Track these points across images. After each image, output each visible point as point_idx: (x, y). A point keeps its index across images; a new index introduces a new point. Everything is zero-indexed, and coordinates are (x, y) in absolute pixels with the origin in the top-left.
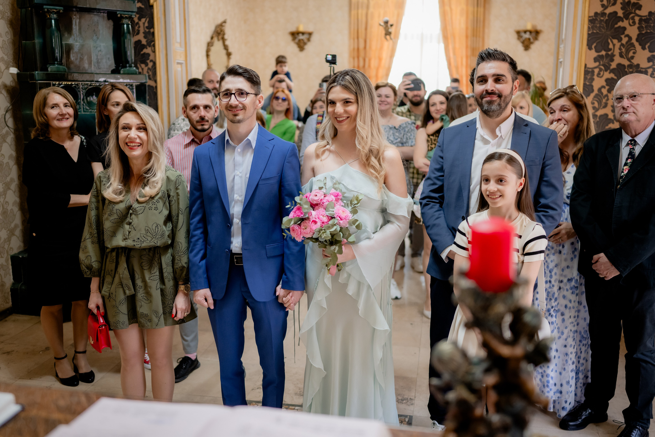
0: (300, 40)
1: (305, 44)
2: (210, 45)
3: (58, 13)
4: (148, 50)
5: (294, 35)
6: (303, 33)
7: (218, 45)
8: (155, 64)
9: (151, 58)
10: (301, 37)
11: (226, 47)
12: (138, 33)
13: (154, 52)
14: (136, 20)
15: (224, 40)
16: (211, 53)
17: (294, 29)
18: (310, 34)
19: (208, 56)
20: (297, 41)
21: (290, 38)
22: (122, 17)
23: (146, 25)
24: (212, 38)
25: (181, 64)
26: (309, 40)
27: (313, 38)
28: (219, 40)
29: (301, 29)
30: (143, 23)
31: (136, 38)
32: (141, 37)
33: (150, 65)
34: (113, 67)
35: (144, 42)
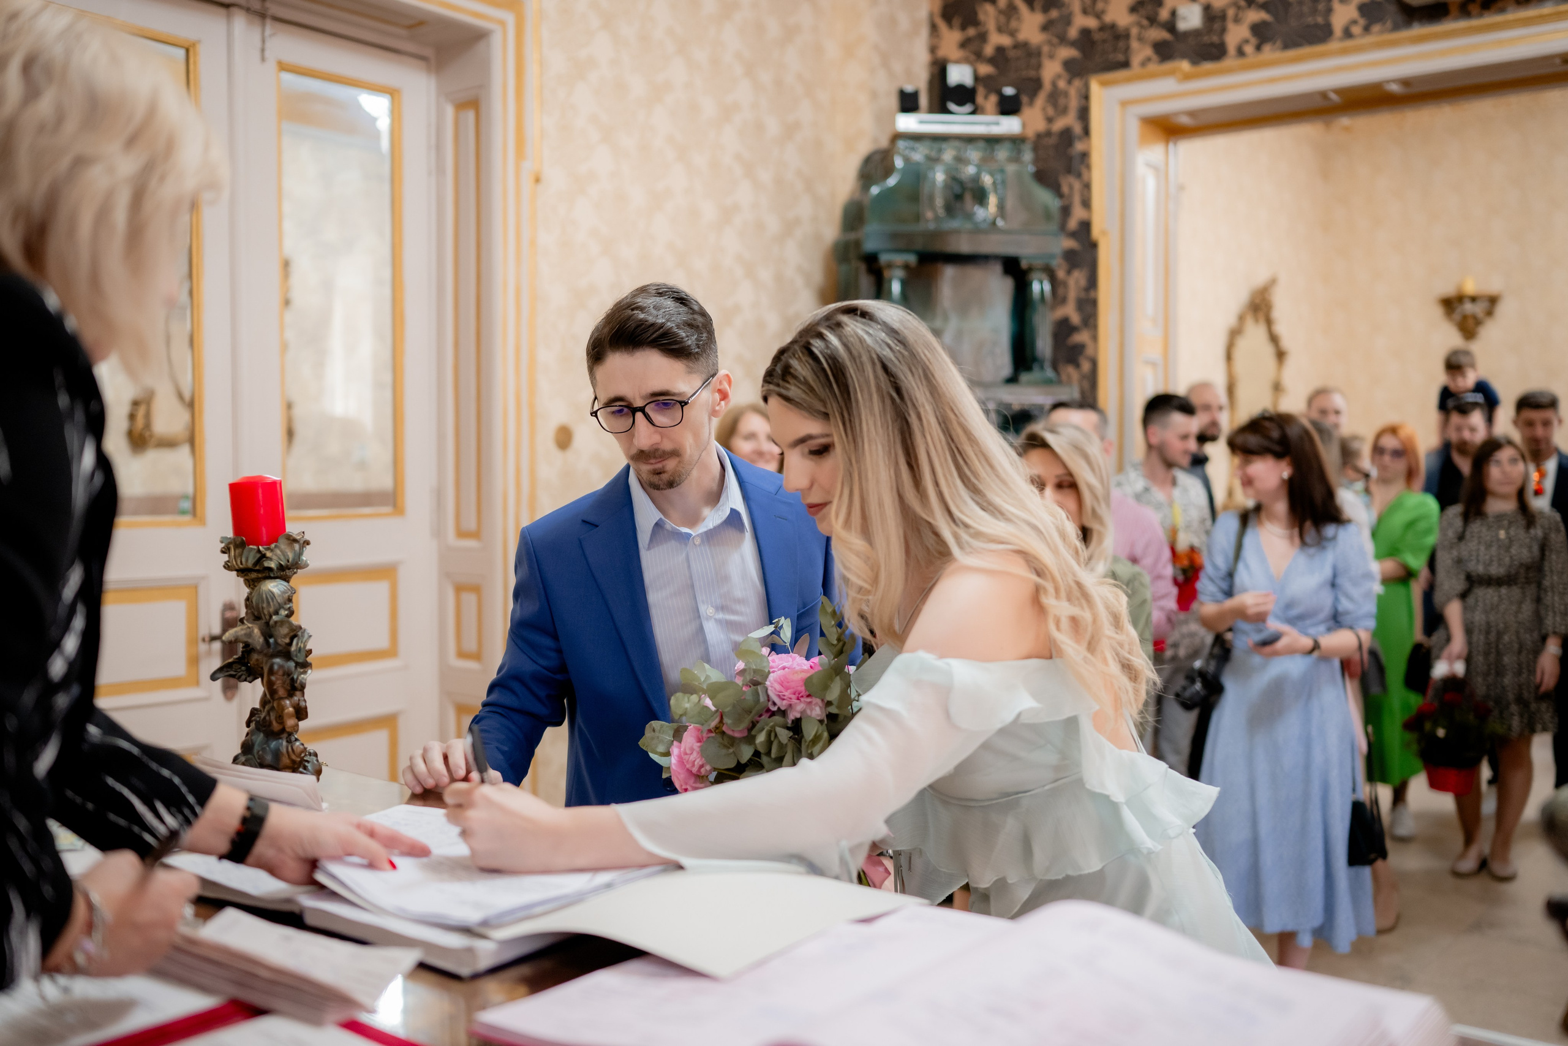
0: (1465, 318)
1: (1478, 322)
2: (1235, 334)
3: (906, 267)
4: (1082, 337)
5: (1450, 304)
6: (1473, 299)
7: (1255, 334)
8: (1094, 363)
9: (1089, 351)
10: (1468, 307)
11: (1274, 339)
12: (1064, 301)
13: (1095, 338)
14: (1061, 274)
15: (1269, 322)
16: (1239, 353)
17: (1448, 289)
18: (1493, 300)
19: (1229, 357)
20: (1457, 316)
21: (1438, 312)
22: (1030, 269)
23: (1083, 282)
24: (1241, 318)
25: (1154, 364)
26: (1490, 313)
27: (1502, 309)
28: (1257, 320)
29: (1470, 287)
30: (1076, 280)
31: (1060, 313)
32: (1069, 310)
33: (1086, 366)
34: (1007, 370)
35: (1075, 319)
